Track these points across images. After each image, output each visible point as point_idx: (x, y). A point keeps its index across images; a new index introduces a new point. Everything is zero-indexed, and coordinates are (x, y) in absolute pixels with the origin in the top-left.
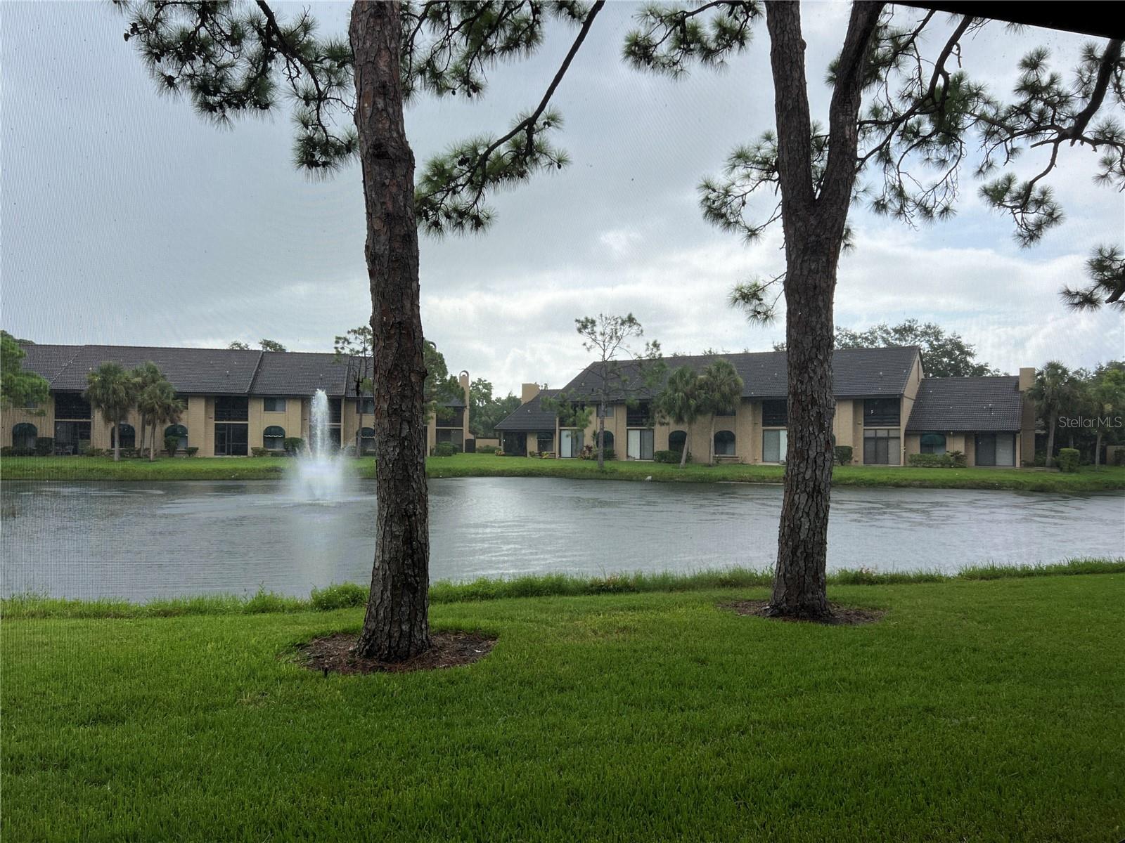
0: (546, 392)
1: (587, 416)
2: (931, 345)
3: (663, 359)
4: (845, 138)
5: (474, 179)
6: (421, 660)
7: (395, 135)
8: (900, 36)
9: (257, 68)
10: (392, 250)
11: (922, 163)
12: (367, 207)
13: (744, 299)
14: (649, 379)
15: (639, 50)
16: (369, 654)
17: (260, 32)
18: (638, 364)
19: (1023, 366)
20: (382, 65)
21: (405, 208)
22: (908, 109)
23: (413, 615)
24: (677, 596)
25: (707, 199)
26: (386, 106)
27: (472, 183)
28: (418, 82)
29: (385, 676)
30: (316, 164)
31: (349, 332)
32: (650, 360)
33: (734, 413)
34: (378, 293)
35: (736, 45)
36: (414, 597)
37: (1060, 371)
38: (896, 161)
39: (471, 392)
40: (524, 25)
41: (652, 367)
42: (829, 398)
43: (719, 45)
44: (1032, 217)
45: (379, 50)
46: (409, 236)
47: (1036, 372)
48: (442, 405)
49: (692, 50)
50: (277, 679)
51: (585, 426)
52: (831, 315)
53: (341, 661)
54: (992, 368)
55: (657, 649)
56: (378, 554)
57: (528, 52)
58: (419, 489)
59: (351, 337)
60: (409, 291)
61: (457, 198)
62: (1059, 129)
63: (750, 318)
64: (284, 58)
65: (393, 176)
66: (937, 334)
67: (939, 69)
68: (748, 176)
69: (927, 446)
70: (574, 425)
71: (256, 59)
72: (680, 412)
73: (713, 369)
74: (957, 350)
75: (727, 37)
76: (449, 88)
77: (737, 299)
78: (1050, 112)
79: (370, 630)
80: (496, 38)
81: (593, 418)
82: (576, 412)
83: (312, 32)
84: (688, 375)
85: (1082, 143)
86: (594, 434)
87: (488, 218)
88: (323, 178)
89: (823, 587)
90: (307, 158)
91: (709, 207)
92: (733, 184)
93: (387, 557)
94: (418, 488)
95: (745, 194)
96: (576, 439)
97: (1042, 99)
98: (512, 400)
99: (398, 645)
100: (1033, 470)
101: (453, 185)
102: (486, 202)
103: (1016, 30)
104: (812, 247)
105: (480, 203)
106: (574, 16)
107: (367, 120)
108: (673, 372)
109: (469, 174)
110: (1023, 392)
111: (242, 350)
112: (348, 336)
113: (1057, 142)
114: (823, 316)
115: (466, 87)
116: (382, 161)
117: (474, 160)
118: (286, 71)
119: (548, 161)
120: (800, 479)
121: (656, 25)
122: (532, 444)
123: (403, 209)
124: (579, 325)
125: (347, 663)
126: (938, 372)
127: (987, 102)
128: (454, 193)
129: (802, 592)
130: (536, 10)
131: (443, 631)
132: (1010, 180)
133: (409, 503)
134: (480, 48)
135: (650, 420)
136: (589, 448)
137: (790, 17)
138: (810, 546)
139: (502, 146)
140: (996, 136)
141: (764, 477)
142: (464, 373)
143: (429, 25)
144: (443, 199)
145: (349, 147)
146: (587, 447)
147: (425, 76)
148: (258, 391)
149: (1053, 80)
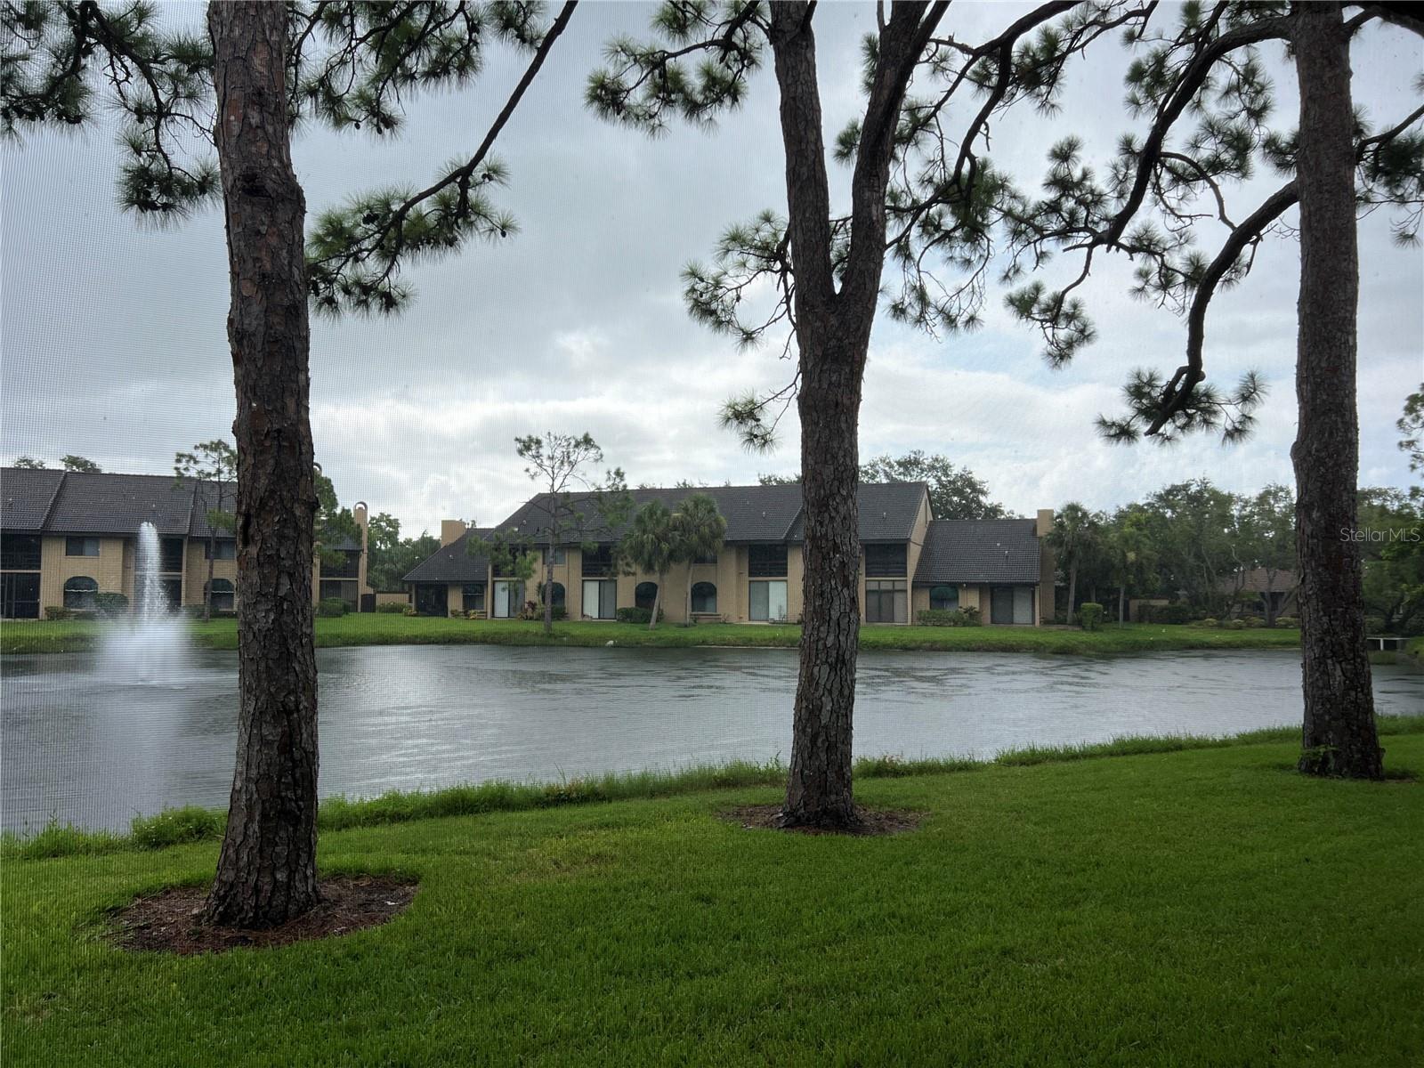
0: (474, 532)
1: (531, 563)
2: (939, 480)
3: (628, 492)
4: (871, 218)
5: (385, 242)
6: (306, 922)
7: (276, 164)
8: (919, 108)
9: (64, 65)
10: (268, 326)
11: (944, 262)
12: (231, 263)
13: (737, 418)
14: (611, 517)
15: (606, 94)
16: (225, 920)
17: (71, 14)
18: (597, 497)
19: (1041, 508)
20: (258, 62)
21: (290, 270)
22: (929, 196)
23: (294, 857)
24: (662, 804)
25: (693, 290)
26: (262, 122)
27: (382, 248)
28: (307, 106)
29: (250, 953)
30: (153, 207)
31: (196, 447)
32: (612, 492)
33: (714, 561)
34: (246, 388)
35: (728, 101)
36: (295, 830)
37: (1080, 514)
38: (917, 257)
39: (370, 530)
40: (456, 46)
41: (615, 502)
42: (854, 544)
43: (706, 98)
44: (1063, 333)
45: (254, 42)
46: (296, 308)
47: (1055, 515)
48: (328, 548)
49: (673, 102)
50: (73, 971)
51: (528, 576)
52: (856, 440)
53: (179, 933)
54: (1006, 509)
55: (645, 884)
56: (240, 769)
57: (460, 82)
58: (305, 672)
59: (200, 454)
60: (294, 386)
61: (361, 268)
62: (1093, 232)
63: (744, 443)
64: (107, 54)
65: (273, 222)
66: (945, 469)
67: (966, 151)
68: (744, 264)
69: (938, 600)
70: (513, 574)
71: (63, 51)
72: (650, 560)
73: (691, 505)
74: (967, 488)
75: (717, 89)
76: (351, 120)
77: (729, 419)
78: (1082, 213)
79: (225, 883)
80: (418, 59)
81: (538, 566)
82: (515, 558)
83: (151, 21)
84: (659, 512)
85: (1118, 250)
86: (540, 586)
87: (404, 296)
88: (162, 226)
89: (848, 785)
90: (138, 197)
91: (696, 300)
92: (726, 273)
93: (254, 773)
94: (303, 671)
95: (740, 287)
96: (515, 594)
97: (1073, 197)
98: (426, 542)
99: (269, 904)
100: (1054, 628)
101: (355, 249)
102: (401, 275)
103: (1047, 113)
104: (833, 353)
105: (393, 276)
106: (524, 41)
107: (233, 140)
108: (641, 508)
109: (377, 236)
110: (1041, 538)
111: (34, 470)
112: (195, 453)
113: (1091, 246)
114: (846, 441)
115: (375, 120)
116: (255, 199)
117: (385, 217)
118: (109, 71)
119: (488, 225)
120: (820, 646)
121: (629, 65)
122: (455, 601)
123: (287, 269)
124: (519, 446)
125: (188, 934)
126: (949, 514)
127: (1014, 197)
128: (357, 260)
129: (825, 792)
130: (473, 27)
131: (338, 875)
132: (1037, 289)
133: (289, 693)
134: (395, 70)
135: (612, 570)
136: (532, 605)
137: (804, 64)
138: (833, 733)
139: (424, 202)
140: (1024, 237)
141: (751, 640)
142: (362, 506)
143: (323, 30)
144: (340, 268)
145: (203, 185)
146: (530, 603)
147: (317, 99)
148: (58, 526)
149: (1085, 176)
